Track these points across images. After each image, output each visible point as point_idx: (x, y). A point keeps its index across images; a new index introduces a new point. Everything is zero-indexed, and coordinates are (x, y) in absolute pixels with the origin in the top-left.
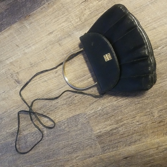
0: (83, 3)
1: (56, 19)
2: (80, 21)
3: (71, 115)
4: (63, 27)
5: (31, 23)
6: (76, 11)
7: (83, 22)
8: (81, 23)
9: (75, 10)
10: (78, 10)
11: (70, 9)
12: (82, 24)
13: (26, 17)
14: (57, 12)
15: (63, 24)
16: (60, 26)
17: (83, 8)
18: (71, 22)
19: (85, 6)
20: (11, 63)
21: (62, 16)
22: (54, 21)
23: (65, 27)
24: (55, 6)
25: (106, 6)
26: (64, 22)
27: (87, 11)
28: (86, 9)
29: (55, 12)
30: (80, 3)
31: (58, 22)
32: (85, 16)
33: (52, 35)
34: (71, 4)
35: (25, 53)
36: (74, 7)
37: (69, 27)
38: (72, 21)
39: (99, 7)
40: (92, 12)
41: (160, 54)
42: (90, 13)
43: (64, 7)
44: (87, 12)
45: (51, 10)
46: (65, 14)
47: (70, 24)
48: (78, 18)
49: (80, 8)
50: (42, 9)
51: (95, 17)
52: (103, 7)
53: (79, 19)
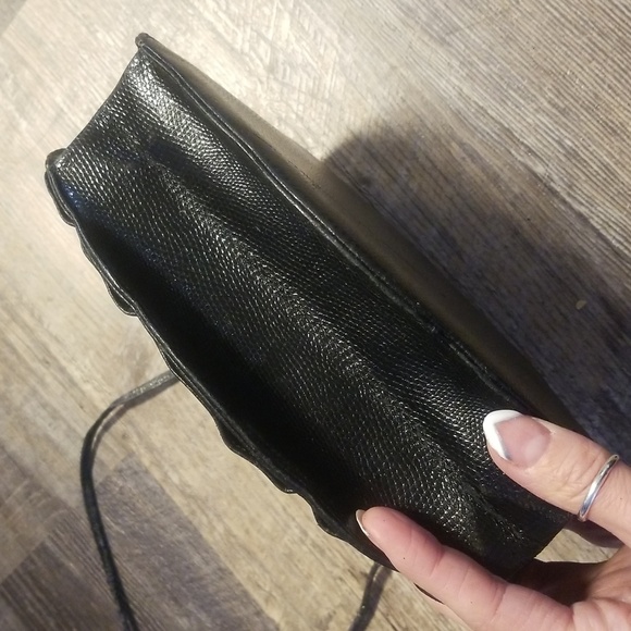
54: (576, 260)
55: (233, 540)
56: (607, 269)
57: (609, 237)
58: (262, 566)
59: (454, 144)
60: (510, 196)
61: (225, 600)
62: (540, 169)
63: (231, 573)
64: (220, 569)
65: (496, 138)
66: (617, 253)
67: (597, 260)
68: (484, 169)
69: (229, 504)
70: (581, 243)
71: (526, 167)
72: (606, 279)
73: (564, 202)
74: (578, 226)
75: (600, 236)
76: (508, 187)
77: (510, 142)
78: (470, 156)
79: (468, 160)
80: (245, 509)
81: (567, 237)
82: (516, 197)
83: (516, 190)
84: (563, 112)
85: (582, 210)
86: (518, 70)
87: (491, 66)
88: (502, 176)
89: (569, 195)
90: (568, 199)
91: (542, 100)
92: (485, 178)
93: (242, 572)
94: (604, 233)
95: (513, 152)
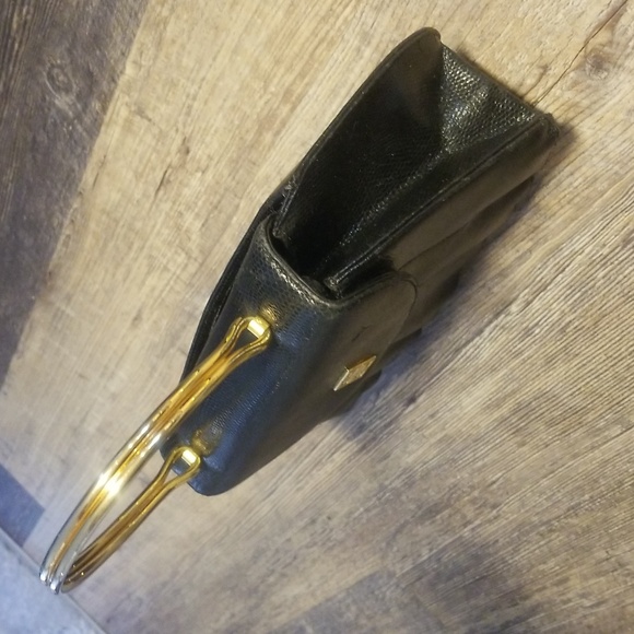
0: (161, 193)
1: (122, 270)
2: (192, 261)
3: (351, 580)
4: (156, 293)
5: (69, 298)
6: (158, 227)
7: (200, 260)
8: (197, 265)
9: (152, 222)
10: (160, 220)
11: (138, 225)
12: (203, 269)
13: (45, 282)
14: (111, 245)
15: (151, 281)
16: (146, 289)
17: (171, 209)
18: (166, 269)
19: (174, 203)
20: (100, 430)
21: (132, 255)
22: (119, 276)
23: (162, 291)
24: (92, 225)
25: (234, 183)
26: (148, 273)
27: (189, 218)
28: (181, 214)
29: (105, 245)
30: (153, 194)
31: (131, 276)
32: (194, 237)
33: (145, 326)
34: (130, 205)
35: (114, 397)
36: (144, 213)
37: (172, 288)
38: (170, 266)
39: (216, 193)
40: (207, 220)
41: (528, 332)
42: (203, 225)
43: (117, 222)
44: (192, 223)
45: (89, 241)
46: (135, 246)
47: (167, 276)
48: (180, 251)
49: (163, 214)
50: (66, 244)
51: (225, 236)
52: (226, 190)
53: (183, 255)
54: (448, 324)
55: (162, 27)
56: (445, 343)
57: (468, 348)
58: (156, 57)
59: (530, 244)
60: (490, 284)
61: (118, 21)
62: (514, 308)
63: (138, 26)
64: (136, 14)
65: (538, 279)
66: (458, 350)
67: (450, 337)
68: (510, 266)
69: (186, 21)
70: (461, 329)
71: (515, 299)
72: (438, 341)
73: (490, 322)
74: (474, 329)
75: (468, 342)
76: (497, 284)
77: (535, 289)
78: (520, 257)
79: (518, 255)
80: (189, 38)
81: (464, 320)
82: (490, 289)
83: (495, 290)
84: (563, 330)
85: (486, 333)
86: (598, 302)
87: (602, 281)
88: (506, 280)
89: (497, 326)
90: (492, 325)
91: (572, 317)
92: (503, 266)
93: (143, 37)
94: (471, 344)
95: (527, 291)
